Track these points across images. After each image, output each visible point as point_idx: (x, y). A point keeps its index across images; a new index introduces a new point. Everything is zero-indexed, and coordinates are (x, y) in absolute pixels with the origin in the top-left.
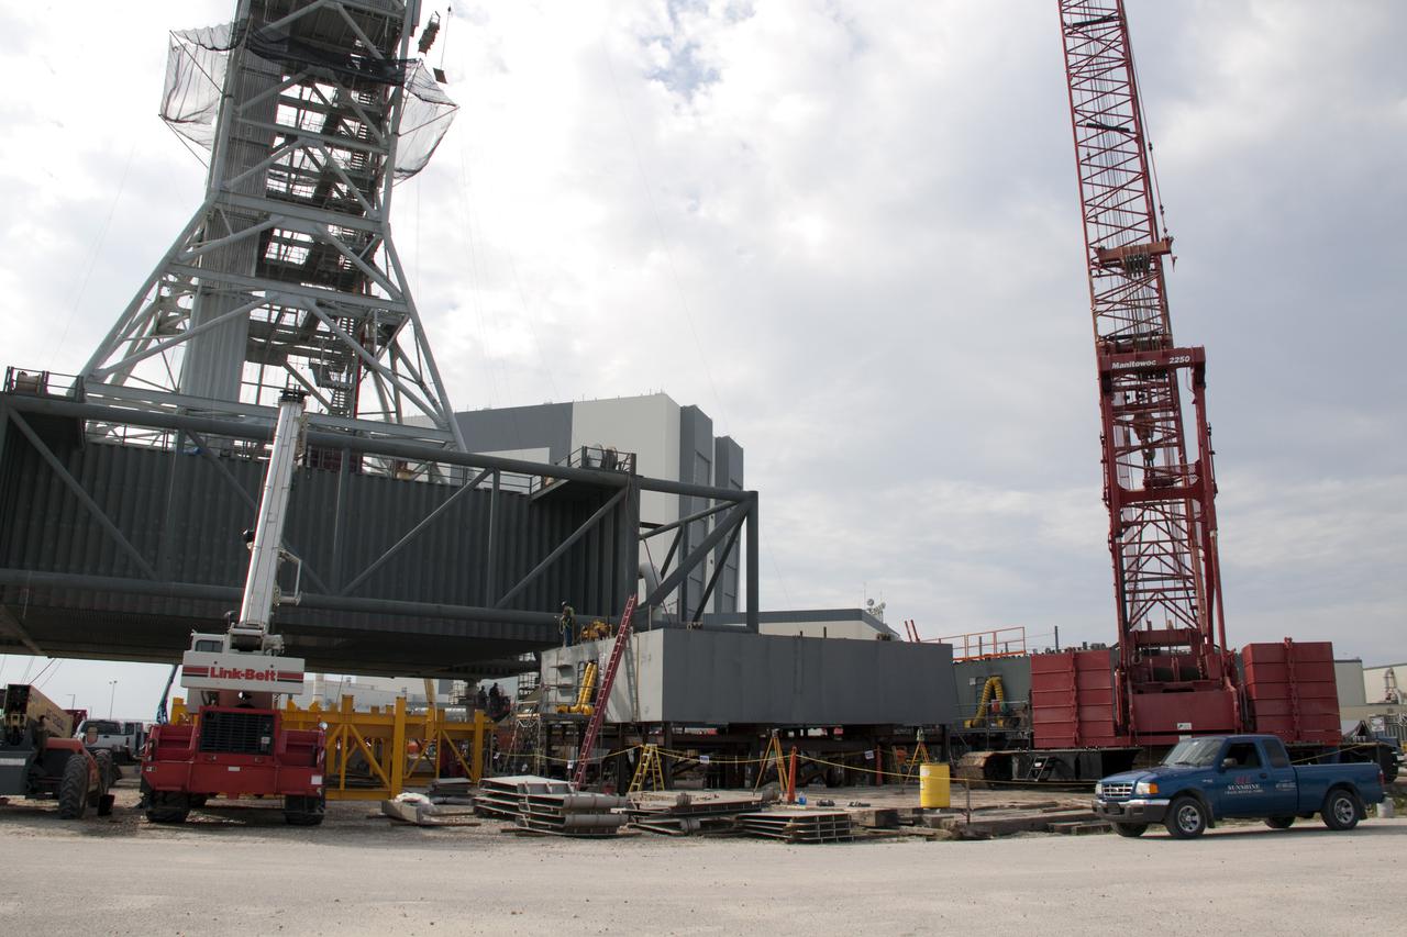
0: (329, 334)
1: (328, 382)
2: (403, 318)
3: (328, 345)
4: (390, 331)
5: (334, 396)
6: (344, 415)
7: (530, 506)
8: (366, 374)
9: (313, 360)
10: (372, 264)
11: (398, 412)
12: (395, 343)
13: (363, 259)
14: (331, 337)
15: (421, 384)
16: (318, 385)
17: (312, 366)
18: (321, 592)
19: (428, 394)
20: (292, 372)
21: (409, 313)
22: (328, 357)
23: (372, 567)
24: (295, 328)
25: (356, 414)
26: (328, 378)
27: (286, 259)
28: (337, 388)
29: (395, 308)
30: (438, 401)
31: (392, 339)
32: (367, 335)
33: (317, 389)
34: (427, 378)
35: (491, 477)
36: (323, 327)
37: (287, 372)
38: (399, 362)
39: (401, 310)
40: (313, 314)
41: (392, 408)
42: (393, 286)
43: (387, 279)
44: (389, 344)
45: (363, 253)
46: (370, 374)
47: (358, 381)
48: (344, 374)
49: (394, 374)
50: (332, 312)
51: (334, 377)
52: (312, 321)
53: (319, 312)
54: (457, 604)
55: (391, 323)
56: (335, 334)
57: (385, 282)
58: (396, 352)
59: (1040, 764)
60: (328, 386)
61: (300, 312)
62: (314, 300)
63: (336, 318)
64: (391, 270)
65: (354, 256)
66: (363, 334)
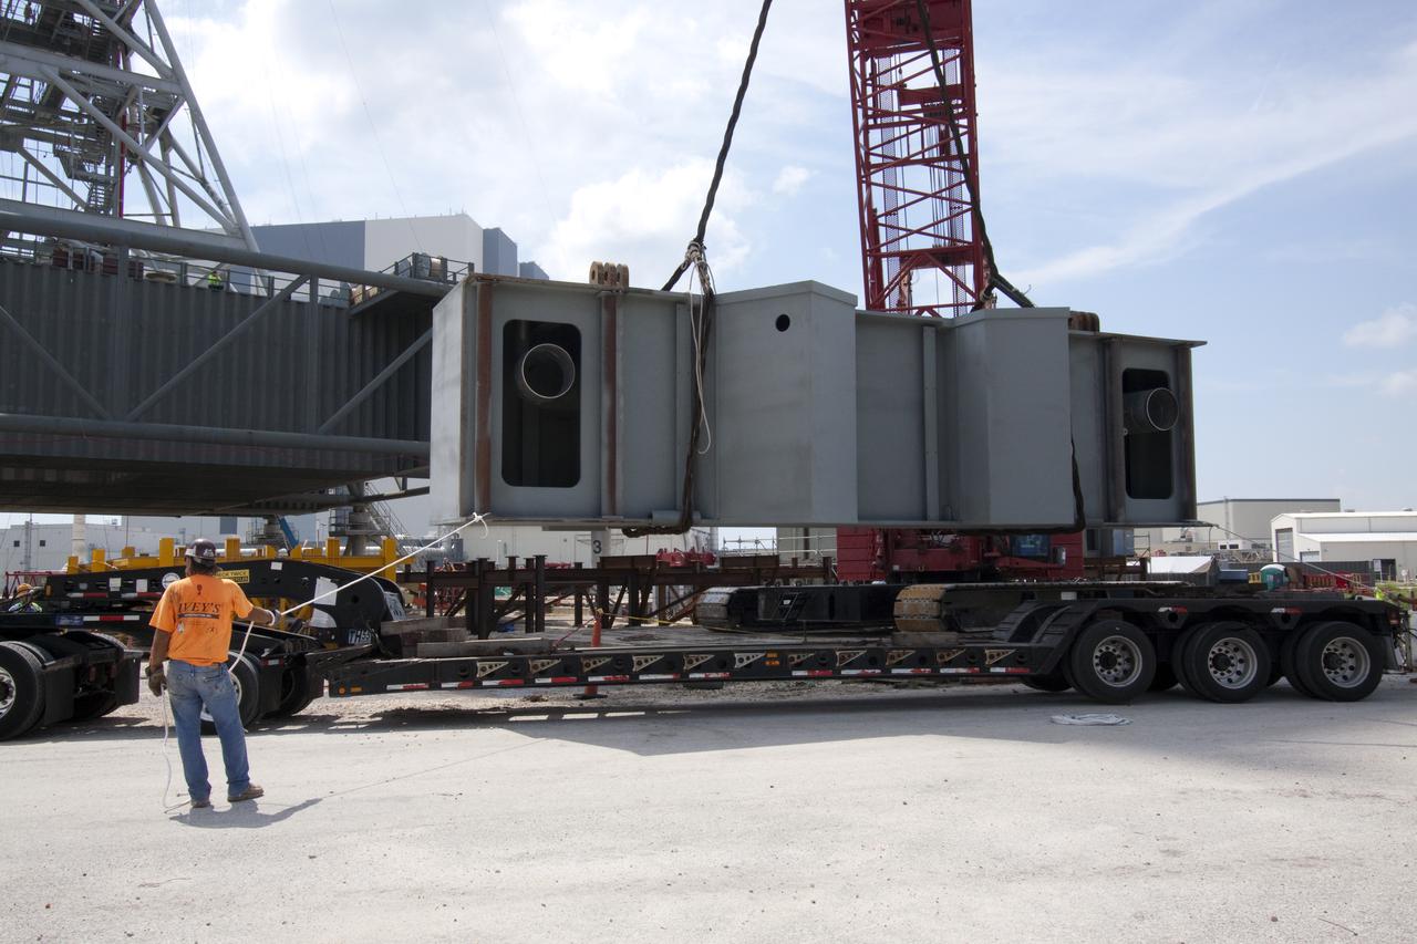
0: (79, 116)
1: (81, 173)
2: (176, 100)
3: (79, 129)
4: (160, 116)
5: (91, 190)
6: (106, 214)
7: (350, 321)
8: (130, 168)
9: (59, 147)
10: (129, 29)
11: (174, 215)
12: (167, 131)
13: (119, 22)
14: (81, 120)
15: (204, 183)
16: (70, 177)
17: (57, 153)
18: (99, 417)
19: (212, 194)
20: (30, 160)
21: (183, 95)
22: (78, 144)
23: (160, 391)
24: (31, 104)
25: (121, 214)
26: (83, 168)
27: (10, 16)
28: (94, 181)
29: (166, 87)
30: (226, 201)
31: (163, 127)
32: (128, 121)
33: (68, 182)
34: (211, 176)
35: (305, 288)
36: (69, 105)
37: (24, 160)
38: (173, 154)
39: (172, 90)
40: (55, 87)
41: (166, 209)
42: (158, 59)
43: (151, 51)
44: (160, 132)
45: (118, 15)
46: (134, 168)
47: (121, 174)
48: (103, 166)
49: (164, 167)
50: (83, 88)
51: (90, 168)
52: (54, 98)
53: (63, 85)
54: (267, 429)
55: (161, 106)
56: (86, 116)
57: (149, 55)
58: (168, 143)
59: (789, 602)
60: (84, 179)
61: (37, 83)
62: (57, 69)
63: (85, 95)
64: (157, 40)
65: (105, 17)
66: (124, 117)
